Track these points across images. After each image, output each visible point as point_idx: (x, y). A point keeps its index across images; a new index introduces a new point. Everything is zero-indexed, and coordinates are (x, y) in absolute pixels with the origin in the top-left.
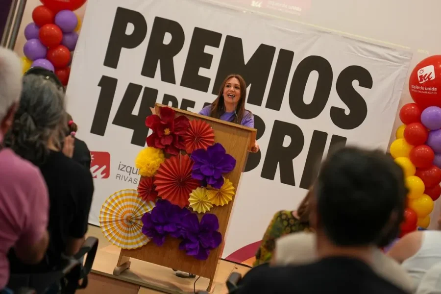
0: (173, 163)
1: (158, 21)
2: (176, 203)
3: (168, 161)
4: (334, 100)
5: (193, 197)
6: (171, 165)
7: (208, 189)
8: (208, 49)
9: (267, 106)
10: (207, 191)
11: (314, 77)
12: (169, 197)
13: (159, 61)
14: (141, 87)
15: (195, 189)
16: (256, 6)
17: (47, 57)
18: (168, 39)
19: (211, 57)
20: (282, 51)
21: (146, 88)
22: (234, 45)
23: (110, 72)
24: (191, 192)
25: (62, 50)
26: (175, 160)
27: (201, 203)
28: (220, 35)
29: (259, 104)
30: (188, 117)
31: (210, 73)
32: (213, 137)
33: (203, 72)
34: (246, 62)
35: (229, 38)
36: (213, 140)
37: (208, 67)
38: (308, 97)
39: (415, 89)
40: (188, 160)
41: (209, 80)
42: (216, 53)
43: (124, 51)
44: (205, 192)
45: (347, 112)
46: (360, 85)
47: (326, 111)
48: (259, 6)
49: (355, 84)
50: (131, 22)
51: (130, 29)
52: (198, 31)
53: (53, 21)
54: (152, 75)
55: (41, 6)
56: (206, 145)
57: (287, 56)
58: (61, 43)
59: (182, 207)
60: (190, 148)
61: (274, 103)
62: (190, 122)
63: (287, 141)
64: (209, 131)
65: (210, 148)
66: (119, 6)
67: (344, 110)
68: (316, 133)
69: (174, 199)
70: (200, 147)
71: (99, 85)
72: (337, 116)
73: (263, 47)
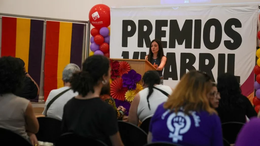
0: (115, 82)
1: (140, 21)
2: (120, 99)
3: (113, 82)
4: (225, 37)
5: (126, 95)
6: (115, 84)
7: (132, 90)
8: (163, 29)
9: (195, 48)
10: (132, 91)
11: (213, 29)
12: (117, 97)
13: (144, 39)
14: (139, 52)
15: (127, 91)
16: (187, 2)
17: (99, 49)
18: (145, 28)
19: (165, 32)
20: (196, 20)
21: (141, 52)
22: (174, 23)
23: (125, 49)
24: (125, 93)
25: (105, 45)
26: (116, 81)
27: (130, 97)
28: (167, 21)
29: (191, 48)
30: (118, 61)
31: (166, 39)
32: (130, 67)
33: (163, 39)
34: (181, 30)
35: (171, 21)
36: (129, 69)
37: (165, 37)
38: (212, 39)
40: (121, 80)
41: (166, 42)
42: (166, 29)
43: (129, 38)
44: (131, 92)
45: (232, 41)
46: (236, 27)
47: (222, 43)
48: (188, 2)
49: (233, 27)
50: (129, 25)
51: (129, 28)
52: (157, 22)
53: (98, 33)
54: (142, 46)
55: (94, 28)
56: (127, 71)
57: (198, 22)
58: (104, 42)
59: (123, 101)
60: (121, 74)
61: (197, 46)
62: (119, 63)
63: (207, 62)
64: (128, 65)
65: (129, 72)
67: (230, 41)
68: (220, 55)
69: (119, 98)
70: (125, 73)
71: (122, 56)
72: (228, 44)
73: (187, 21)
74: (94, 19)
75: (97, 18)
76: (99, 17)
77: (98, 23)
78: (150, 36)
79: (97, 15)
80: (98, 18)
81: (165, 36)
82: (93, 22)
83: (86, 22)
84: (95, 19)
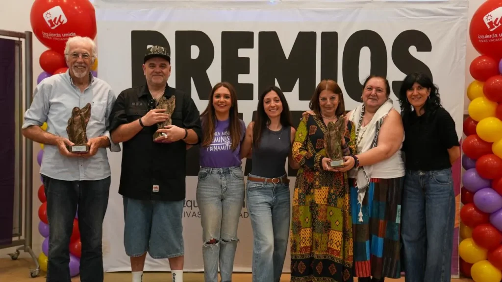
1: (180, 35)
4: (395, 74)
8: (242, 53)
11: (365, 54)
19: (247, 60)
20: (324, 34)
22: (269, 40)
28: (252, 34)
31: (251, 78)
33: (242, 79)
34: (287, 57)
35: (262, 35)
39: (485, 39)
41: (251, 86)
42: (252, 54)
46: (418, 50)
49: (412, 50)
52: (225, 35)
55: (47, 51)
57: (330, 38)
66: (133, 30)
73: (301, 35)
74: (49, 25)
75: (59, 24)
76: (64, 20)
77: (62, 37)
78: (208, 71)
79: (61, 16)
80: (62, 23)
81: (246, 71)
82: (45, 35)
83: (20, 35)
84: (53, 25)
